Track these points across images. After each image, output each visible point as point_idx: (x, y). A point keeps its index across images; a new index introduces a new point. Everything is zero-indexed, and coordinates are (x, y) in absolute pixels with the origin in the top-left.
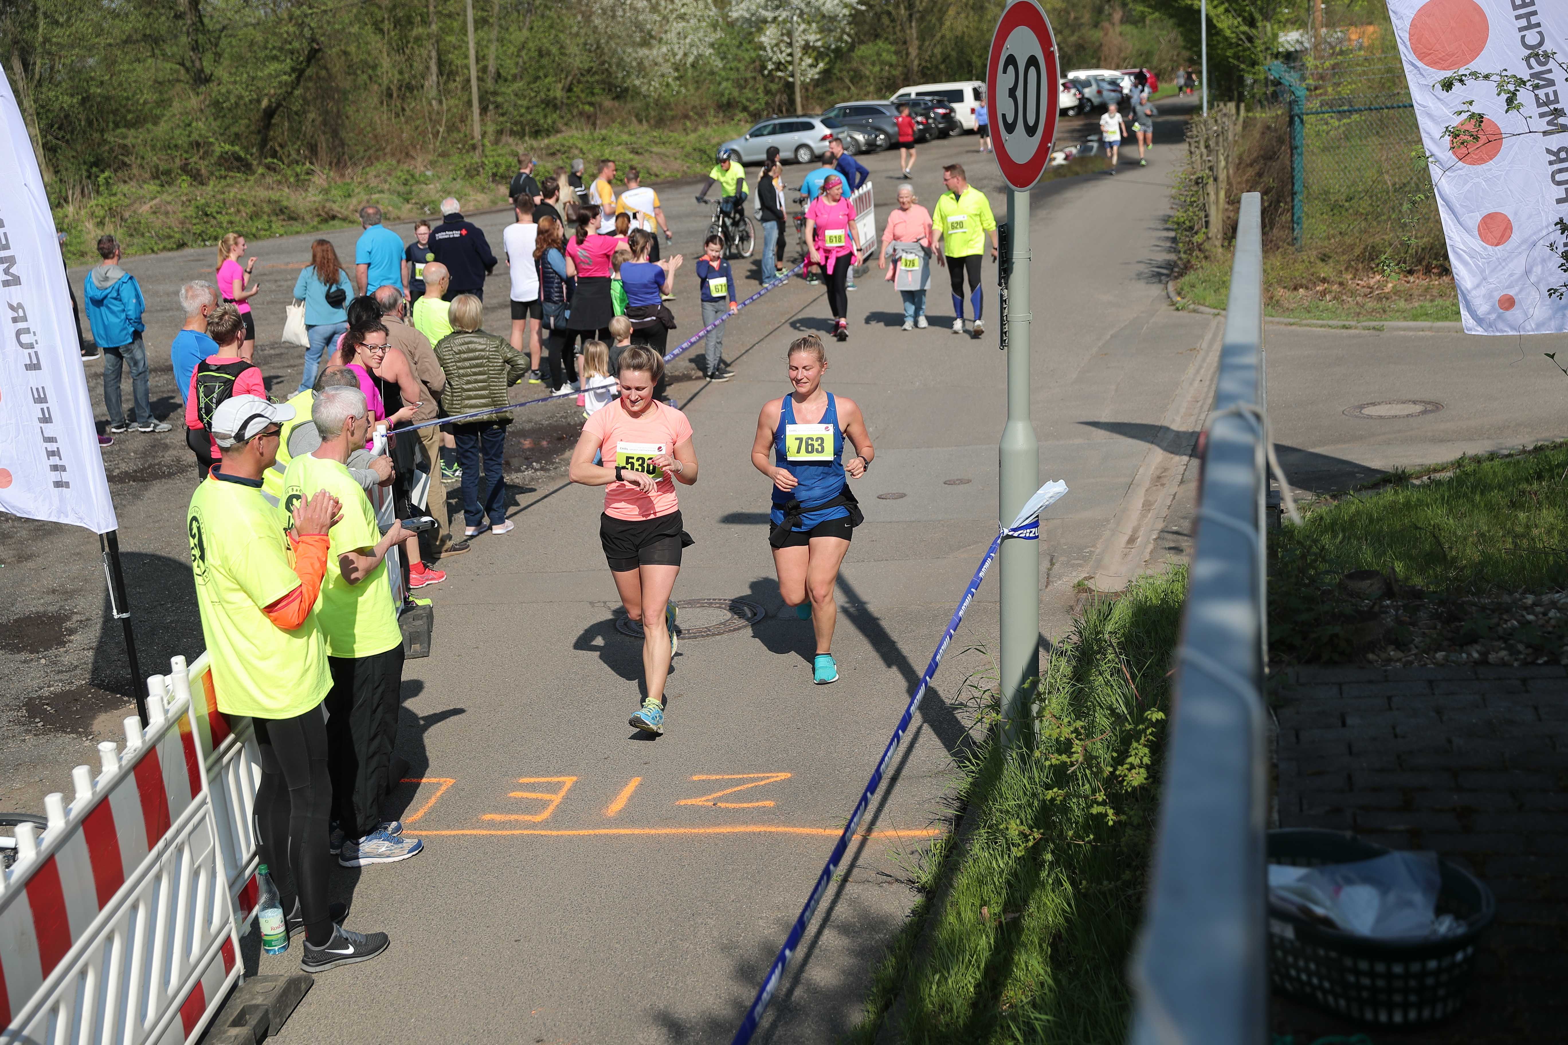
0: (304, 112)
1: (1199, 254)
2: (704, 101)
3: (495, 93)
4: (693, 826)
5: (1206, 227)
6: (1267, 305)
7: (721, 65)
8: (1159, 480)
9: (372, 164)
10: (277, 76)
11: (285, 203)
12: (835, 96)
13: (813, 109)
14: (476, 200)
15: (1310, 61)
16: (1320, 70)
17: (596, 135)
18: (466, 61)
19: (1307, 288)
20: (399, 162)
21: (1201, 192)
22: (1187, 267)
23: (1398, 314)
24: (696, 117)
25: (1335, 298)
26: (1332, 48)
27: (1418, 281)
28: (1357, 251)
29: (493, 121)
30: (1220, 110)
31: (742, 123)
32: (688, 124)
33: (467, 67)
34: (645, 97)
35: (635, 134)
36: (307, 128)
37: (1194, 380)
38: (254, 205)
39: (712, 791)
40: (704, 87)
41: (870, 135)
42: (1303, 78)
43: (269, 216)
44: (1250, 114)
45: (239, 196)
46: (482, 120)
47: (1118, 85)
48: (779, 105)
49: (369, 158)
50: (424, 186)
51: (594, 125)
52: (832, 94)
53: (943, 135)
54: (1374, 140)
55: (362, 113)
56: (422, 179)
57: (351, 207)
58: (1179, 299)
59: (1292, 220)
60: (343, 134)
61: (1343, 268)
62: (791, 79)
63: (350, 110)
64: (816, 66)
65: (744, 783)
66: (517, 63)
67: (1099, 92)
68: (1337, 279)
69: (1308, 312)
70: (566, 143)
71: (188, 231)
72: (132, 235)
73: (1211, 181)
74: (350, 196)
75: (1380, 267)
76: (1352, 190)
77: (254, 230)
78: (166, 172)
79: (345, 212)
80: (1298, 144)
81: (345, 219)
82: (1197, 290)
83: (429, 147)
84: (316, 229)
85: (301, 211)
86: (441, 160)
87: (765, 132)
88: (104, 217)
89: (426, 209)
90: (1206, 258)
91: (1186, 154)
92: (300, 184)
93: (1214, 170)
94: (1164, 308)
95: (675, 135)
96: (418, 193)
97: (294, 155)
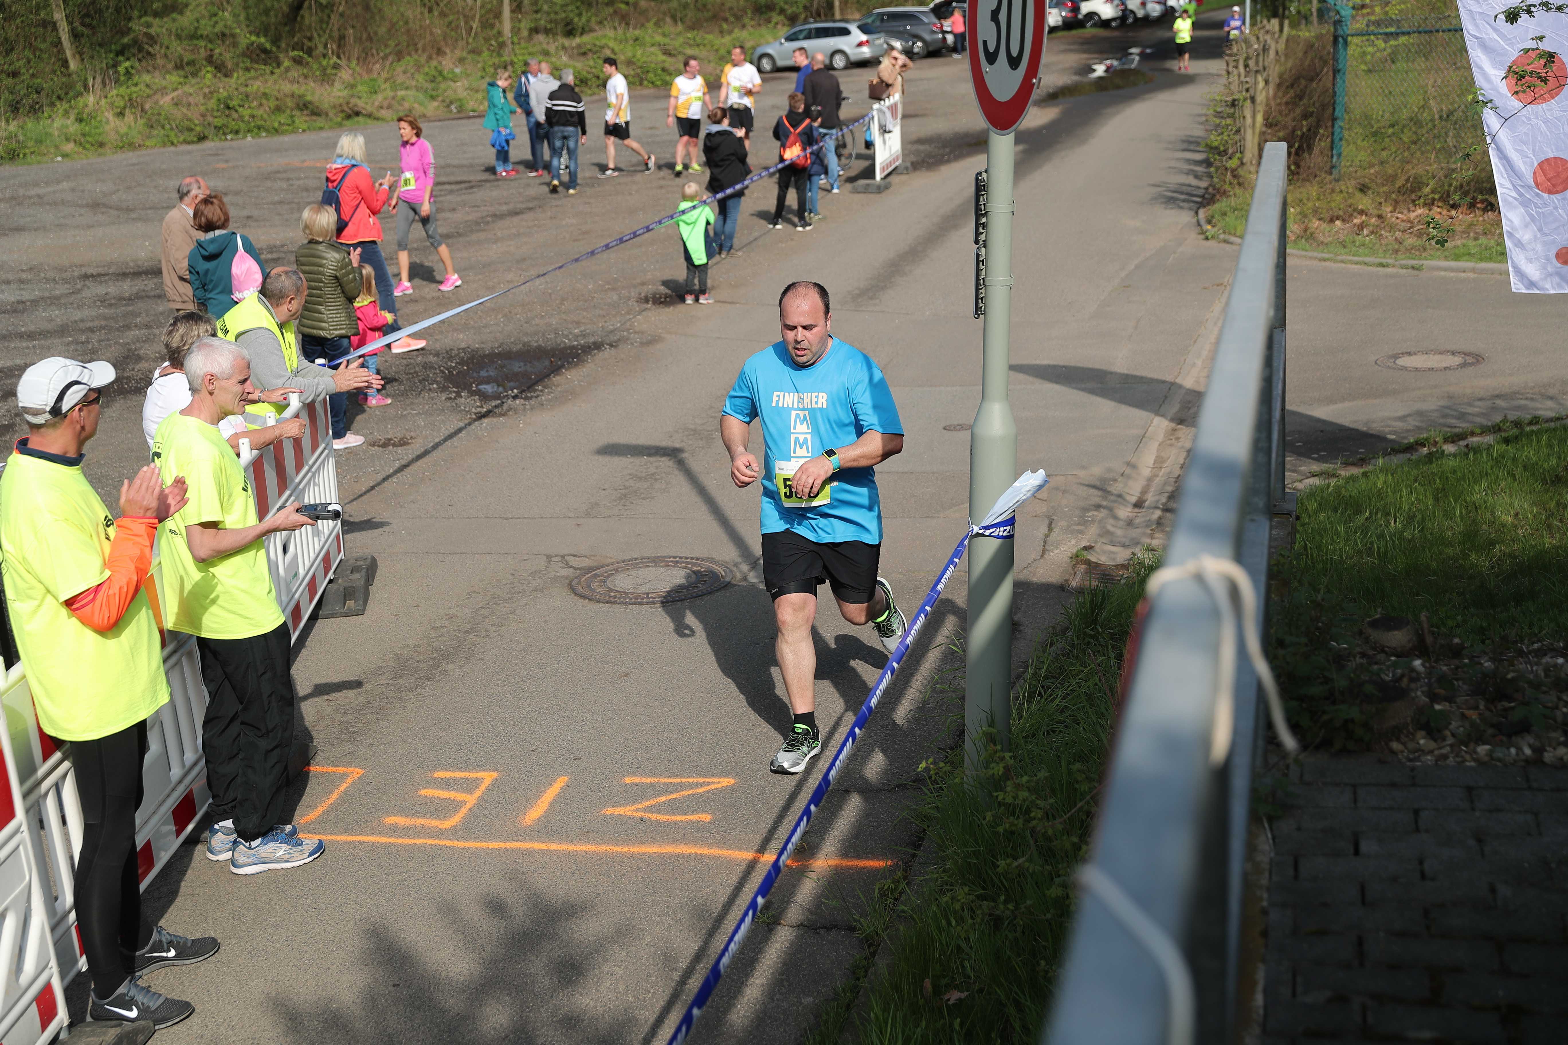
0: (333, 5)
1: (1232, 177)
2: (742, 3)
4: (616, 841)
5: (1241, 153)
9: (401, 59)
11: (309, 98)
12: (875, 2)
13: (851, 14)
17: (629, 34)
19: (1344, 220)
20: (429, 58)
21: (1237, 115)
22: (1219, 194)
23: (1439, 253)
24: (733, 19)
25: (1372, 233)
27: (1462, 216)
28: (1400, 183)
29: (527, 19)
30: (1264, 27)
31: (779, 28)
32: (725, 26)
35: (669, 35)
36: (336, 21)
37: (1218, 319)
38: (276, 98)
39: (644, 797)
43: (292, 110)
44: (1294, 31)
45: (262, 90)
46: (514, 18)
48: (817, 9)
49: (400, 53)
50: (452, 84)
51: (628, 24)
54: (1421, 63)
56: (450, 76)
57: (376, 104)
58: (1209, 227)
60: (374, 29)
61: (1382, 200)
63: (383, 4)
65: (681, 790)
68: (1376, 212)
69: (1344, 247)
70: (598, 43)
71: (209, 124)
72: (152, 127)
73: (1248, 103)
74: (376, 92)
75: (1422, 200)
76: (1396, 116)
77: (276, 125)
78: (191, 63)
79: (369, 108)
80: (1341, 66)
81: (369, 116)
82: (1227, 219)
83: (461, 44)
84: (340, 125)
85: (325, 106)
86: (470, 57)
87: (801, 37)
88: (125, 108)
89: (453, 107)
90: (1239, 184)
91: (1224, 73)
92: (326, 78)
93: (1252, 92)
94: (1193, 236)
95: (710, 37)
96: (445, 91)
97: (321, 48)
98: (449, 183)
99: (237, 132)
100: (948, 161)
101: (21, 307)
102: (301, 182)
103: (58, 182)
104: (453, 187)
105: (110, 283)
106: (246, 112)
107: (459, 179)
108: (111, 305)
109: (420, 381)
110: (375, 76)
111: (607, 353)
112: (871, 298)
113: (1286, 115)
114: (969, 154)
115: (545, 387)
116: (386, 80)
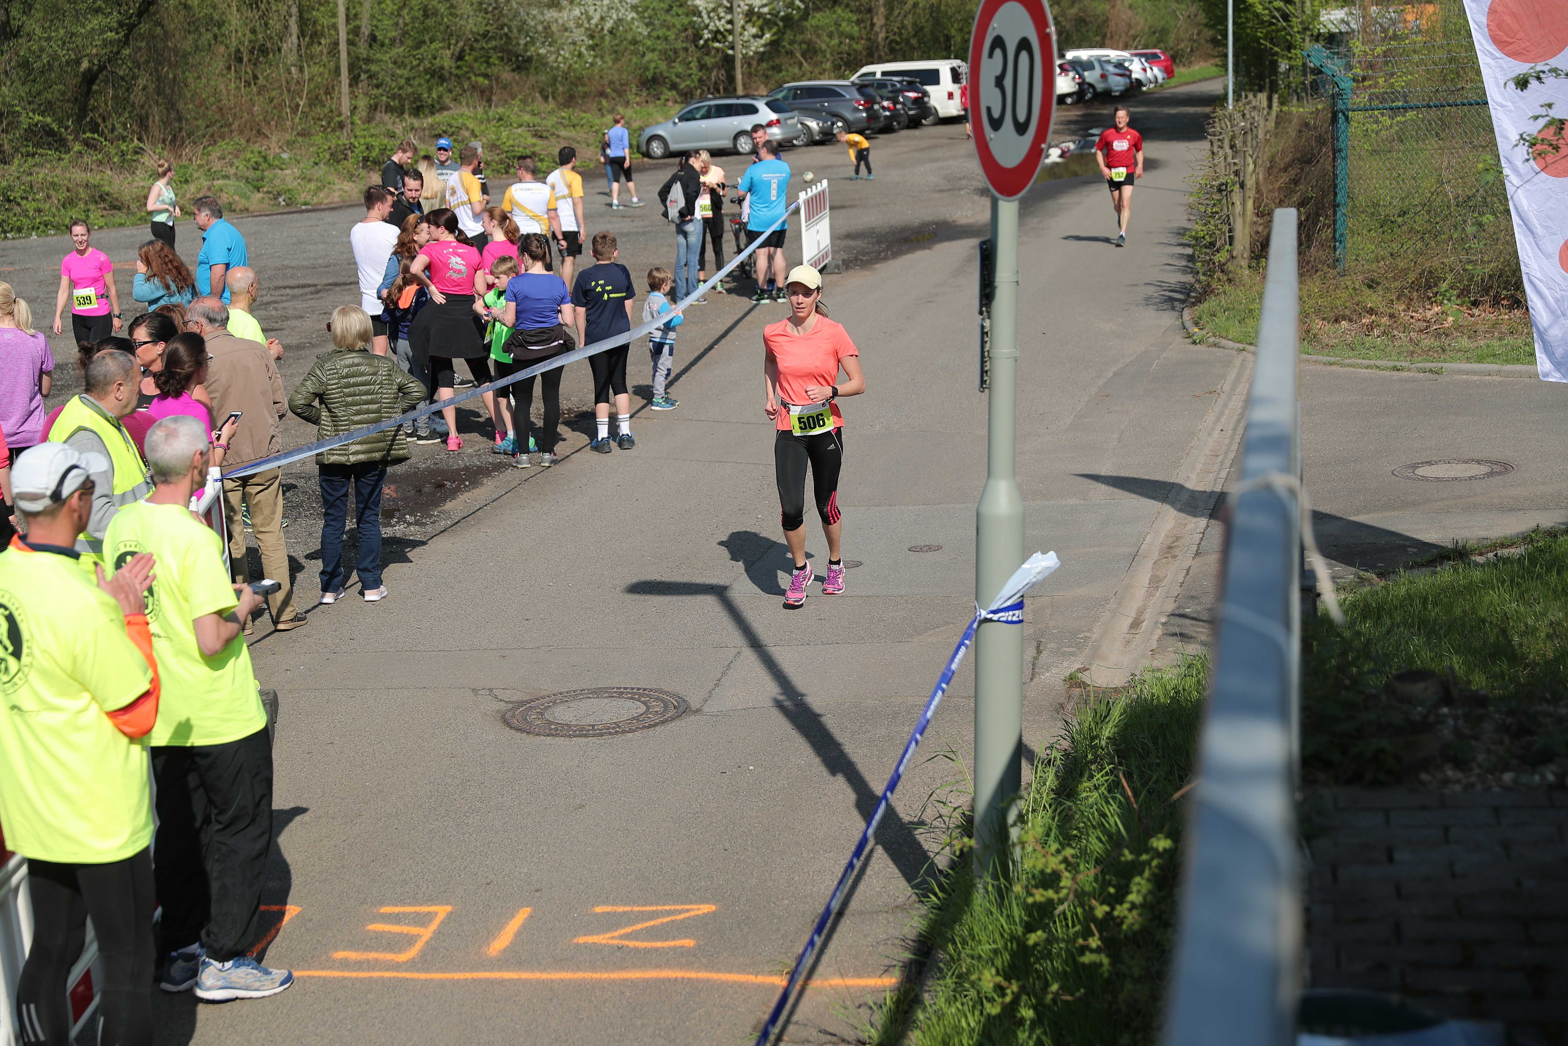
0: (134, 77)
1: (1221, 275)
2: (624, 76)
3: (368, 61)
4: (593, 968)
5: (1231, 244)
6: (1302, 339)
7: (645, 33)
8: (1169, 550)
9: (215, 143)
10: (103, 32)
11: (106, 189)
12: (784, 73)
13: (757, 89)
14: (341, 189)
15: (1357, 46)
16: (1370, 58)
17: (491, 114)
18: (333, 20)
19: (1351, 320)
20: (248, 141)
21: (1224, 201)
22: (1206, 292)
23: (1459, 354)
24: (614, 95)
25: (1384, 333)
26: (1384, 30)
27: (1484, 315)
28: (1411, 277)
29: (366, 94)
30: (1249, 103)
31: (670, 103)
32: (604, 103)
33: (334, 27)
34: (552, 68)
35: (539, 114)
36: (137, 96)
37: (1213, 429)
38: (68, 190)
39: (617, 925)
40: (624, 60)
41: (825, 122)
42: (1349, 67)
43: (86, 203)
44: (1285, 108)
45: (49, 179)
46: (352, 92)
47: (1127, 69)
48: (716, 83)
49: (212, 135)
50: (279, 172)
51: (489, 101)
52: (780, 71)
53: (914, 123)
54: (1433, 142)
55: (204, 81)
56: (276, 163)
57: (188, 195)
58: (1196, 330)
59: (1334, 237)
60: (180, 105)
61: (1393, 297)
62: (730, 52)
63: (190, 76)
64: (761, 37)
65: (658, 917)
66: (397, 24)
67: (1104, 76)
68: (1387, 310)
69: (1352, 350)
73: (1237, 188)
75: (1438, 297)
76: (1407, 203)
80: (1341, 147)
82: (1217, 320)
83: (287, 125)
85: (126, 198)
87: (698, 115)
89: (281, 199)
90: (1230, 281)
91: (1207, 154)
92: (127, 164)
93: (1240, 174)
94: (1179, 341)
95: (587, 118)
96: (271, 180)
97: (119, 130)
98: (291, 287)
100: (885, 259)
106: (30, 206)
110: (185, 162)
116: (200, 166)
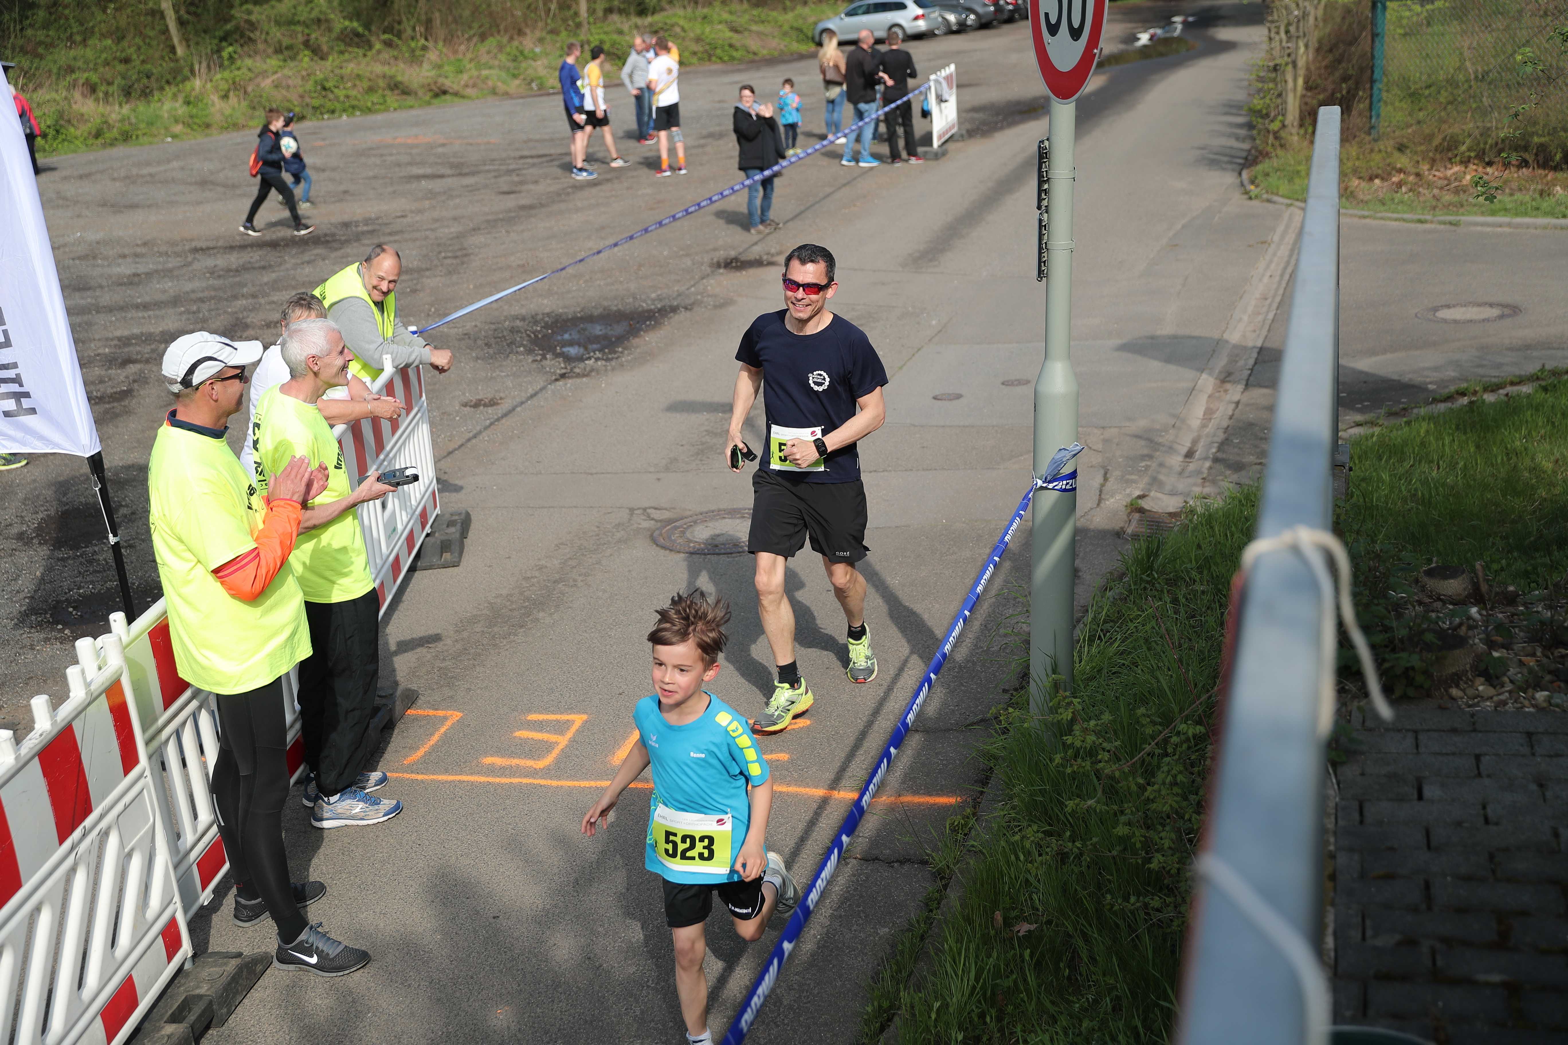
1: (1274, 141)
5: (1283, 116)
6: (1341, 196)
8: (1222, 385)
9: (485, 40)
11: (400, 78)
17: (697, 13)
19: (1382, 179)
20: (510, 38)
21: (1279, 79)
22: (1262, 155)
23: (1475, 209)
25: (1411, 190)
27: (1497, 173)
28: (1436, 142)
31: (839, 4)
35: (736, 13)
36: (422, 5)
37: (1264, 275)
38: (370, 80)
43: (384, 90)
45: (356, 71)
49: (483, 34)
50: (532, 63)
51: (697, 4)
54: (1457, 26)
56: (531, 55)
57: (463, 82)
58: (1252, 187)
59: (1370, 107)
60: (457, 11)
61: (1420, 159)
68: (1413, 170)
69: (1384, 204)
70: (668, 21)
71: (307, 105)
72: (254, 108)
73: (1290, 68)
74: (461, 72)
75: (1458, 158)
76: (1433, 77)
77: (369, 104)
78: (289, 48)
79: (456, 87)
80: (1379, 30)
81: (456, 94)
82: (1270, 180)
83: (540, 24)
84: (429, 103)
85: (415, 85)
86: (549, 37)
87: (860, 11)
88: (229, 91)
89: (534, 85)
90: (1282, 146)
91: (1266, 39)
92: (415, 59)
93: (1293, 56)
94: (1237, 197)
95: (774, 14)
96: (526, 69)
97: (409, 32)
98: (532, 157)
99: (333, 112)
100: (1002, 128)
101: (136, 279)
102: (393, 158)
103: (169, 161)
104: (536, 160)
105: (219, 256)
106: (341, 93)
107: (541, 152)
108: (219, 277)
109: (508, 345)
110: (460, 56)
111: (682, 315)
112: (931, 260)
113: (1326, 79)
114: (1022, 121)
115: (625, 349)
116: (471, 60)
